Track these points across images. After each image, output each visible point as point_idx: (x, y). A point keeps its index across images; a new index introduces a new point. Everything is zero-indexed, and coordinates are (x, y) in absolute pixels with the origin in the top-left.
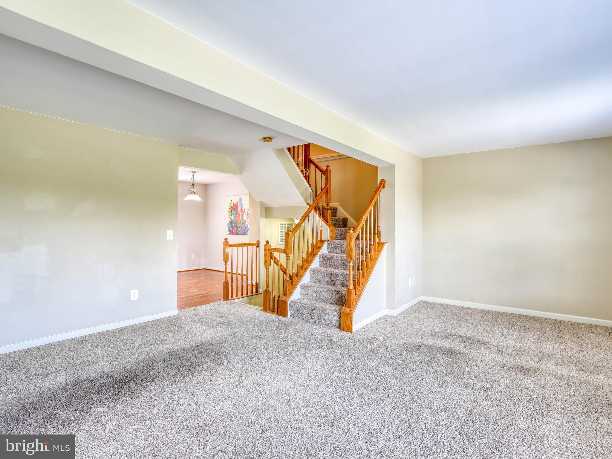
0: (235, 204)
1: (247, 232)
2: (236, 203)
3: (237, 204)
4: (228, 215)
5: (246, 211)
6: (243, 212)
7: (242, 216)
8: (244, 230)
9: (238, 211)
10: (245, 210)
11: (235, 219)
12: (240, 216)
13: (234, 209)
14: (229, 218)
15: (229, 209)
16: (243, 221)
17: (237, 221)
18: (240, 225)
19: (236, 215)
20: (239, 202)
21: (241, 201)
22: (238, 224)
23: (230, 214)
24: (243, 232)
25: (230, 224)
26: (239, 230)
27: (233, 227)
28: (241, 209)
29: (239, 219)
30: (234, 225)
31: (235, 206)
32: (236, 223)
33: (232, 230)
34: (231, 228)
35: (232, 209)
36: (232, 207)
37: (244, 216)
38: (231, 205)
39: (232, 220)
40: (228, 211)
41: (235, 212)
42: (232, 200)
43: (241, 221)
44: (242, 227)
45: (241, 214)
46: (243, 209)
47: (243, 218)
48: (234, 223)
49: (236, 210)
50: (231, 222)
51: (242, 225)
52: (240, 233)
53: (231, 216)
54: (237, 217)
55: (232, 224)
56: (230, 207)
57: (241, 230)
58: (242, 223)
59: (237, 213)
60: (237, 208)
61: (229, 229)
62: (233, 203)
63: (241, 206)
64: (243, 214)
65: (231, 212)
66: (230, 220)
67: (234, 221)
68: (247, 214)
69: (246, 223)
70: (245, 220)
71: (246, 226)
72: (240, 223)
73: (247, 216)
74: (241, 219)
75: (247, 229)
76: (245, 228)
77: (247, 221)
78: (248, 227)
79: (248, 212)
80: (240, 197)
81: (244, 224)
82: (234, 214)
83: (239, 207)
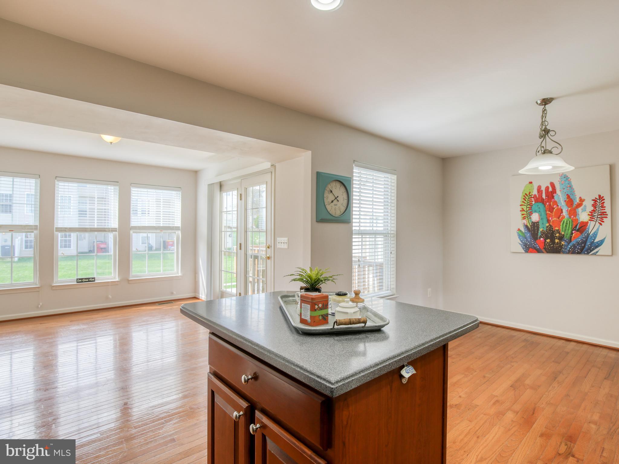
0: (543, 189)
2: (547, 188)
3: (550, 189)
5: (588, 204)
6: (574, 206)
7: (573, 212)
8: (578, 244)
9: (555, 203)
10: (582, 200)
11: (545, 221)
12: (565, 213)
13: (539, 199)
14: (524, 218)
15: (523, 202)
16: (578, 224)
17: (551, 226)
18: (563, 233)
19: (548, 212)
20: (559, 185)
21: (567, 182)
22: (558, 231)
23: (525, 211)
24: (579, 249)
25: (526, 231)
26: (562, 244)
27: (538, 238)
28: (566, 199)
29: (561, 221)
30: (539, 234)
31: (546, 193)
32: (550, 228)
33: (534, 243)
34: (530, 238)
35: (533, 200)
36: (535, 195)
37: (578, 215)
38: (529, 193)
39: (532, 222)
40: (521, 205)
41: (545, 206)
42: (531, 183)
43: (569, 224)
44: (571, 237)
45: (569, 209)
46: (573, 199)
47: (577, 217)
48: (541, 230)
49: (548, 202)
50: (531, 227)
51: (572, 234)
52: (566, 250)
53: (529, 216)
54: (553, 216)
55: (534, 230)
56: (527, 196)
57: (567, 244)
58: (574, 229)
59: (551, 209)
60: (552, 196)
61: (522, 241)
62: (538, 188)
63: (565, 193)
64: (577, 210)
65: (531, 206)
66: (525, 224)
67: (539, 226)
68: (592, 208)
69: (589, 230)
70: (582, 222)
71: (588, 235)
72: (564, 229)
73: (590, 213)
74: (569, 220)
75: (592, 243)
76: (584, 239)
77: (591, 224)
78: (595, 238)
79: (594, 205)
80: (561, 174)
81: (577, 231)
82: (542, 210)
83: (561, 195)
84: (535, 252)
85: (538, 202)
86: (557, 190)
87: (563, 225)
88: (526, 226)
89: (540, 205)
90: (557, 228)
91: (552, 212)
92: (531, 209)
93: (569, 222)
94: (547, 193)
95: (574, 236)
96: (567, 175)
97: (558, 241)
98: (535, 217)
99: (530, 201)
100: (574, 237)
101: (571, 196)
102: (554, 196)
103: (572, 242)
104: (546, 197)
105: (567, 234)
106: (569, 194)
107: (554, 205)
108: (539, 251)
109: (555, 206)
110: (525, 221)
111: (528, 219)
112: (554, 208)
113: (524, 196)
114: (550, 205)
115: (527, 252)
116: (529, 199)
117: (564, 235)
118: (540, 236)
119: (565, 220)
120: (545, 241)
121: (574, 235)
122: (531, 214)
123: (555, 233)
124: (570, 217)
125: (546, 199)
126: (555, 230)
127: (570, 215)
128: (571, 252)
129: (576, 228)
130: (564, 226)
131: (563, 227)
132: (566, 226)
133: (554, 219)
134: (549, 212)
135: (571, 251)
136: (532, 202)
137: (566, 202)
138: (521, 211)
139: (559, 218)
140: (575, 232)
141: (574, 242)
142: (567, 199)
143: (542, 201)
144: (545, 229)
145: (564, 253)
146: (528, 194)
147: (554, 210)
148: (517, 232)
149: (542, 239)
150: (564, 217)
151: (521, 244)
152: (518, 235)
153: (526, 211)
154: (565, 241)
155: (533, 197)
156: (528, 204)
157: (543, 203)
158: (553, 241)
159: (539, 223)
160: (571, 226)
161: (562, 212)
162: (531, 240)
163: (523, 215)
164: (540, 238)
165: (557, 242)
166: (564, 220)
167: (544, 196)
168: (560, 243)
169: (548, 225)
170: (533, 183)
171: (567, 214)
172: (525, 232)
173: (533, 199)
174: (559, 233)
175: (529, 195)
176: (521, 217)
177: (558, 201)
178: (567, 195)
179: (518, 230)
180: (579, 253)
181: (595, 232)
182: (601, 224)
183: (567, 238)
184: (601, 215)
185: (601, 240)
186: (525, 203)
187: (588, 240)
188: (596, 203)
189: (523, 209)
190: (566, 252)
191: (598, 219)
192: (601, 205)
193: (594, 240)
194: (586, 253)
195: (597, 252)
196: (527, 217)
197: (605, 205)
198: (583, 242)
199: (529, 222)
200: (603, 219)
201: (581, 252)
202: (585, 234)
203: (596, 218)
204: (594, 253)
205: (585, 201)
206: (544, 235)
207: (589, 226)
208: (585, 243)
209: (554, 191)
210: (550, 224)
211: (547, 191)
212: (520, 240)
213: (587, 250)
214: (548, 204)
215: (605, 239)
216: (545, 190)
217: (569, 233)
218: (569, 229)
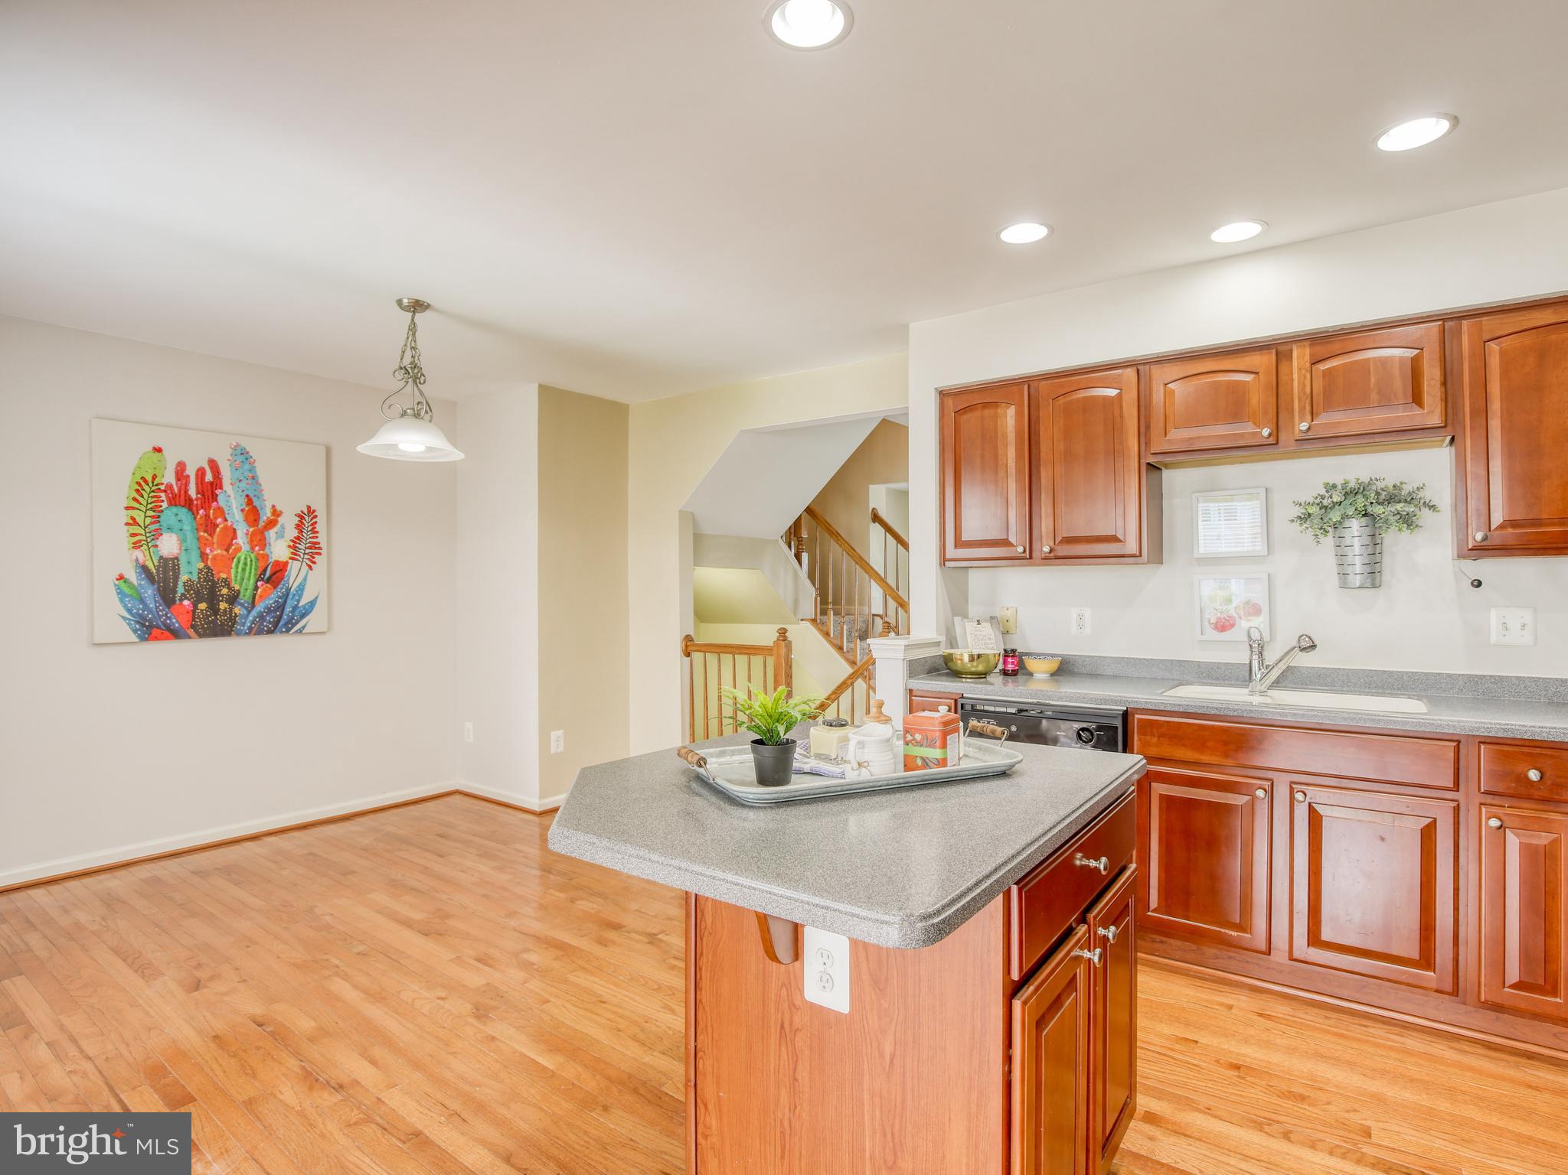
0: (191, 472)
1: (298, 622)
2: (201, 472)
3: (209, 477)
4: (125, 531)
5: (288, 522)
6: (261, 524)
7: (258, 539)
8: (269, 610)
9: (220, 511)
10: (276, 513)
11: (195, 555)
12: (242, 540)
13: (180, 499)
14: (137, 546)
15: (135, 499)
16: (267, 567)
17: (209, 568)
18: (237, 587)
19: (202, 534)
20: (230, 468)
21: (247, 467)
22: (224, 582)
23: (139, 526)
24: (270, 622)
25: (143, 582)
26: (235, 613)
27: (176, 601)
28: (244, 506)
29: (233, 558)
30: (180, 590)
31: (197, 484)
32: (207, 574)
33: (166, 615)
34: (156, 602)
35: (164, 498)
36: (169, 486)
37: (270, 545)
38: (154, 477)
39: (161, 558)
40: (128, 508)
41: (195, 518)
42: (158, 450)
43: (251, 565)
44: (255, 595)
45: (251, 530)
46: (259, 508)
47: (267, 551)
48: (184, 577)
49: (202, 508)
50: (158, 570)
51: (256, 588)
52: (243, 627)
53: (153, 539)
54: (215, 546)
55: (166, 580)
56: (148, 485)
57: (245, 612)
58: (260, 576)
59: (210, 526)
60: (212, 495)
61: (129, 611)
62: (176, 468)
63: (243, 491)
64: (266, 533)
65: (158, 514)
66: (141, 561)
67: (179, 568)
68: (296, 533)
69: (289, 579)
70: (277, 563)
71: (288, 590)
72: (239, 578)
73: (292, 544)
74: (250, 557)
75: (295, 607)
76: (280, 600)
77: (294, 567)
78: (300, 596)
79: (299, 527)
80: (235, 444)
81: (267, 583)
82: (187, 527)
83: (232, 495)
84: (167, 638)
85: (176, 505)
86: (223, 480)
87: (237, 568)
88: (143, 568)
89: (183, 513)
90: (224, 576)
91: (211, 535)
92: (159, 522)
93: (251, 561)
94: (200, 485)
95: (261, 592)
96: (248, 449)
97: (226, 606)
98: (169, 545)
99: (154, 499)
100: (260, 596)
101: (254, 499)
102: (217, 495)
103: (257, 606)
104: (197, 494)
105: (247, 589)
106: (251, 496)
107: (216, 518)
108: (175, 634)
109: (219, 520)
110: (138, 554)
111: (149, 548)
112: (216, 526)
113: (139, 484)
114: (207, 516)
115: (147, 640)
116: (153, 494)
117: (238, 590)
118: (182, 595)
119: (242, 555)
120: (195, 607)
121: (260, 590)
122: (157, 534)
123: (218, 588)
124: (252, 549)
125: (197, 499)
126: (218, 580)
127: (251, 544)
128: (253, 632)
129: (264, 575)
130: (240, 570)
131: (237, 572)
132: (244, 570)
133: (216, 553)
134: (206, 535)
135: (255, 630)
136: (162, 504)
137: (245, 513)
138: (127, 524)
139: (227, 550)
140: (262, 585)
141: (260, 607)
142: (247, 505)
143: (188, 504)
144: (195, 578)
145: (238, 634)
146: (149, 479)
147: (218, 529)
148: (115, 585)
149: (186, 602)
150: (239, 549)
151: (129, 619)
152: (118, 594)
153: (142, 525)
154: (242, 605)
155: (165, 491)
156: (149, 506)
157: (190, 509)
158: (214, 609)
159: (178, 561)
160: (255, 569)
161: (235, 536)
162: (157, 607)
163: (134, 535)
164: (181, 600)
165: (223, 608)
166: (239, 555)
167: (192, 492)
168: (231, 609)
169: (201, 565)
170: (164, 452)
171: (246, 542)
172: (140, 585)
173: (163, 495)
174: (229, 588)
175: (153, 483)
176: (126, 542)
177: (226, 509)
178: (247, 496)
179: (117, 579)
180: (270, 632)
181: (300, 584)
182: (310, 568)
183: (246, 597)
184: (310, 548)
185: (311, 602)
186: (141, 504)
187: (289, 601)
188: (302, 523)
189: (133, 519)
190: (243, 632)
191: (306, 556)
192: (310, 528)
193: (298, 601)
194: (284, 630)
195: (304, 627)
196: (145, 543)
197: (318, 528)
198: (278, 608)
199: (151, 558)
200: (314, 558)
201: (275, 627)
202: (282, 589)
203: (302, 555)
204: (299, 629)
205: (283, 514)
206: (192, 592)
207: (291, 571)
208: (281, 608)
209: (217, 483)
210: (207, 563)
211: (200, 480)
212: (125, 606)
213: (286, 624)
214: (201, 512)
215: (317, 598)
216: (197, 475)
217: (251, 586)
218: (250, 576)
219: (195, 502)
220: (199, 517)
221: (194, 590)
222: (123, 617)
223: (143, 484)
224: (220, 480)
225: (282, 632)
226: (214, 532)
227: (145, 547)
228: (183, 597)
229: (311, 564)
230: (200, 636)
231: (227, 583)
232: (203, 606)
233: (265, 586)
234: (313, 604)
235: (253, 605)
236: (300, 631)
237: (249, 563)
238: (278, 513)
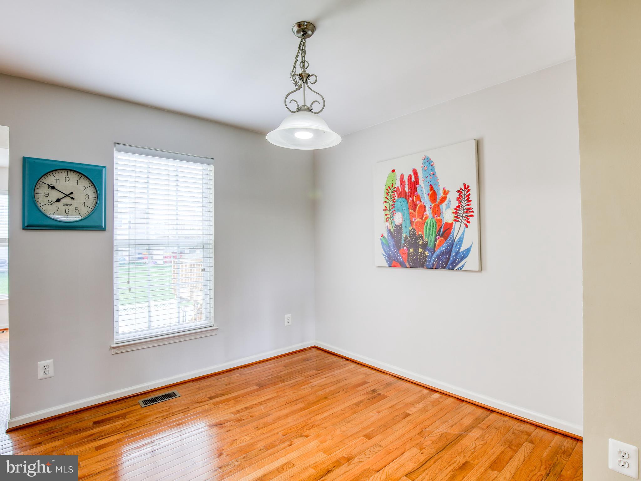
0: (406, 179)
1: (459, 263)
2: (410, 177)
3: (413, 179)
4: (383, 213)
5: (453, 197)
6: (438, 201)
7: (437, 211)
8: (443, 254)
9: (418, 197)
10: (446, 193)
11: (408, 222)
12: (428, 212)
13: (402, 194)
14: (387, 220)
15: (386, 197)
16: (442, 227)
17: (414, 229)
18: (426, 240)
20: (422, 172)
21: (430, 168)
22: (421, 237)
23: (388, 210)
24: (443, 262)
26: (426, 255)
27: (401, 247)
28: (429, 191)
29: (424, 223)
30: (403, 241)
31: (408, 184)
32: (413, 232)
33: (397, 254)
34: (394, 247)
35: (396, 195)
36: (398, 188)
37: (443, 213)
39: (396, 225)
40: (384, 202)
41: (408, 203)
42: (394, 171)
44: (435, 244)
45: (433, 205)
46: (436, 192)
47: (441, 217)
48: (404, 235)
49: (411, 197)
50: (394, 231)
51: (436, 240)
52: (430, 263)
53: (393, 216)
54: (416, 217)
55: (397, 236)
56: (390, 189)
57: (431, 255)
58: (438, 233)
59: (414, 206)
60: (415, 189)
61: (385, 252)
62: (400, 178)
63: (428, 183)
64: (440, 206)
65: (394, 203)
66: (389, 227)
67: (402, 230)
68: (457, 204)
69: (453, 234)
70: (447, 224)
71: (453, 241)
72: (427, 234)
73: (455, 211)
74: (433, 222)
75: (457, 253)
76: (449, 248)
77: (456, 225)
78: (461, 245)
79: (459, 199)
80: (424, 156)
81: (441, 237)
82: (405, 208)
83: (424, 187)
84: (398, 267)
85: (401, 197)
87: (426, 229)
88: (389, 231)
89: (403, 200)
90: (420, 233)
91: (415, 211)
92: (394, 207)
93: (433, 223)
94: (410, 184)
95: (438, 243)
96: (430, 158)
97: (422, 250)
98: (398, 218)
99: (393, 196)
100: (438, 245)
101: (434, 186)
102: (417, 188)
103: (436, 251)
104: (408, 190)
105: (431, 241)
106: (433, 185)
107: (416, 201)
108: (403, 266)
109: (418, 202)
110: (388, 224)
111: (391, 221)
112: (416, 205)
113: (387, 190)
114: (413, 200)
115: (391, 266)
116: (392, 193)
117: (427, 242)
118: (404, 244)
119: (428, 221)
120: (409, 251)
121: (438, 241)
122: (394, 213)
123: (418, 240)
124: (434, 216)
125: (409, 192)
126: (418, 236)
127: (433, 214)
128: (435, 267)
129: (440, 232)
130: (428, 229)
131: (426, 231)
132: (430, 229)
133: (417, 220)
134: (412, 211)
135: (435, 265)
136: (395, 198)
137: (430, 195)
138: (384, 210)
139: (422, 219)
140: (439, 238)
141: (438, 252)
142: (430, 191)
143: (405, 196)
144: (408, 235)
145: (428, 267)
146: (391, 186)
147: (418, 207)
148: (381, 239)
149: (405, 248)
150: (427, 218)
151: (385, 255)
152: (382, 243)
153: (389, 210)
154: (429, 250)
155: (396, 191)
156: (391, 200)
157: (406, 198)
158: (416, 251)
159: (402, 226)
160: (435, 229)
161: (425, 211)
162: (394, 250)
163: (386, 215)
164: (403, 247)
165: (420, 252)
166: (427, 220)
167: (407, 189)
168: (424, 252)
169: (411, 228)
170: (395, 171)
171: (430, 213)
172: (388, 239)
173: (395, 193)
174: (423, 240)
175: (392, 188)
176: (384, 218)
177: (421, 195)
178: (431, 185)
179: (381, 237)
180: (444, 268)
181: (460, 237)
182: (466, 226)
183: (431, 246)
184: (466, 212)
185: (467, 249)
186: (388, 200)
187: (453, 249)
188: (461, 197)
189: (386, 207)
190: (430, 267)
191: (464, 218)
192: (466, 198)
193: (459, 249)
194: (451, 267)
195: (463, 266)
196: (390, 218)
197: (471, 198)
198: (448, 253)
199: (392, 225)
200: (469, 219)
201: (446, 266)
202: (449, 240)
203: (461, 218)
204: (460, 267)
205: (449, 193)
206: (407, 243)
207: (454, 229)
208: (449, 253)
209: (417, 182)
210: (413, 227)
211: (409, 182)
212: (384, 249)
213: (452, 264)
214: (410, 199)
215: (471, 246)
216: (408, 179)
217: (433, 239)
218: (432, 233)
219: (408, 194)
220: (409, 202)
221: (408, 242)
222: (383, 254)
223: (389, 189)
224: (418, 179)
225: (449, 269)
226: (416, 209)
227: (390, 220)
228: (404, 245)
229: (467, 224)
230: (412, 267)
231: (422, 237)
232: (411, 250)
233: (440, 239)
234: (468, 250)
235: (434, 251)
236: (460, 269)
237: (432, 225)
238: (446, 192)
